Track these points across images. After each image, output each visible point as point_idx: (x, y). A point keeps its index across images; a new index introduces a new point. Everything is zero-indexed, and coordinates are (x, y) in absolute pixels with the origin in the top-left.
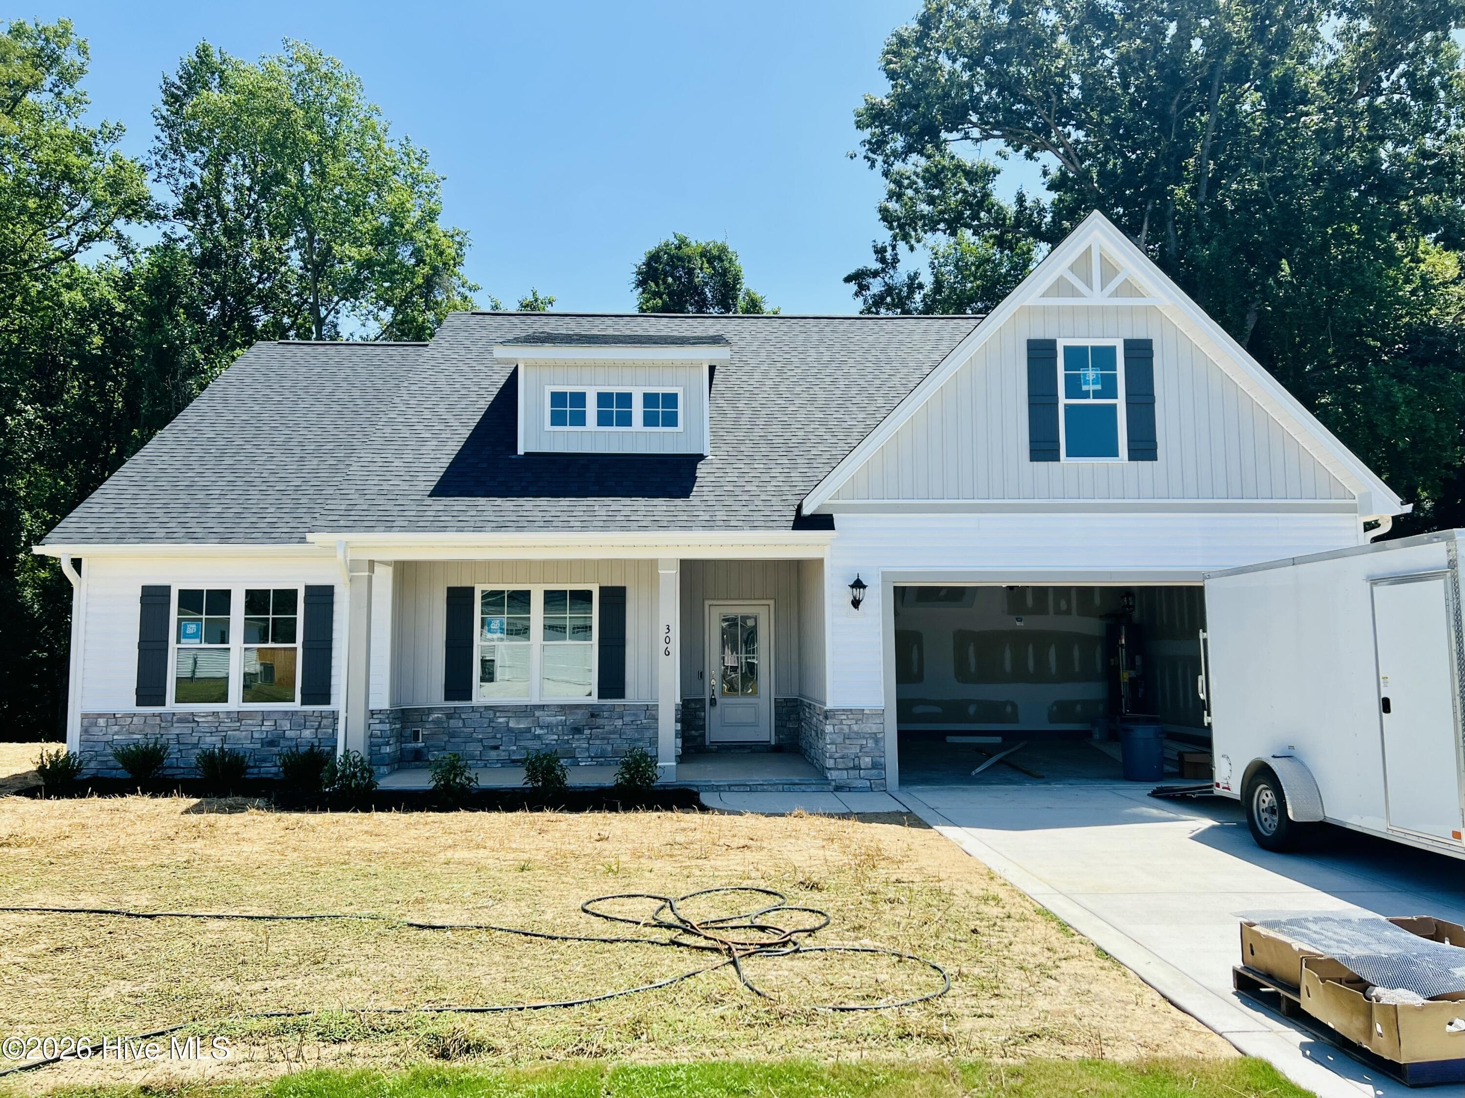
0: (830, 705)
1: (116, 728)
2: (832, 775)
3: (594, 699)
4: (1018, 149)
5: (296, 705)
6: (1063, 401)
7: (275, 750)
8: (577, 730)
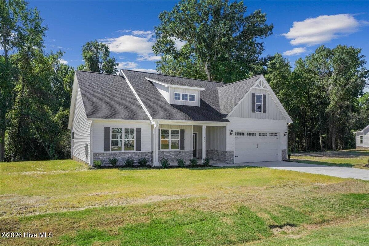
0: (227, 150)
1: (100, 156)
2: (227, 161)
3: (180, 150)
4: (178, 38)
5: (135, 151)
6: (256, 103)
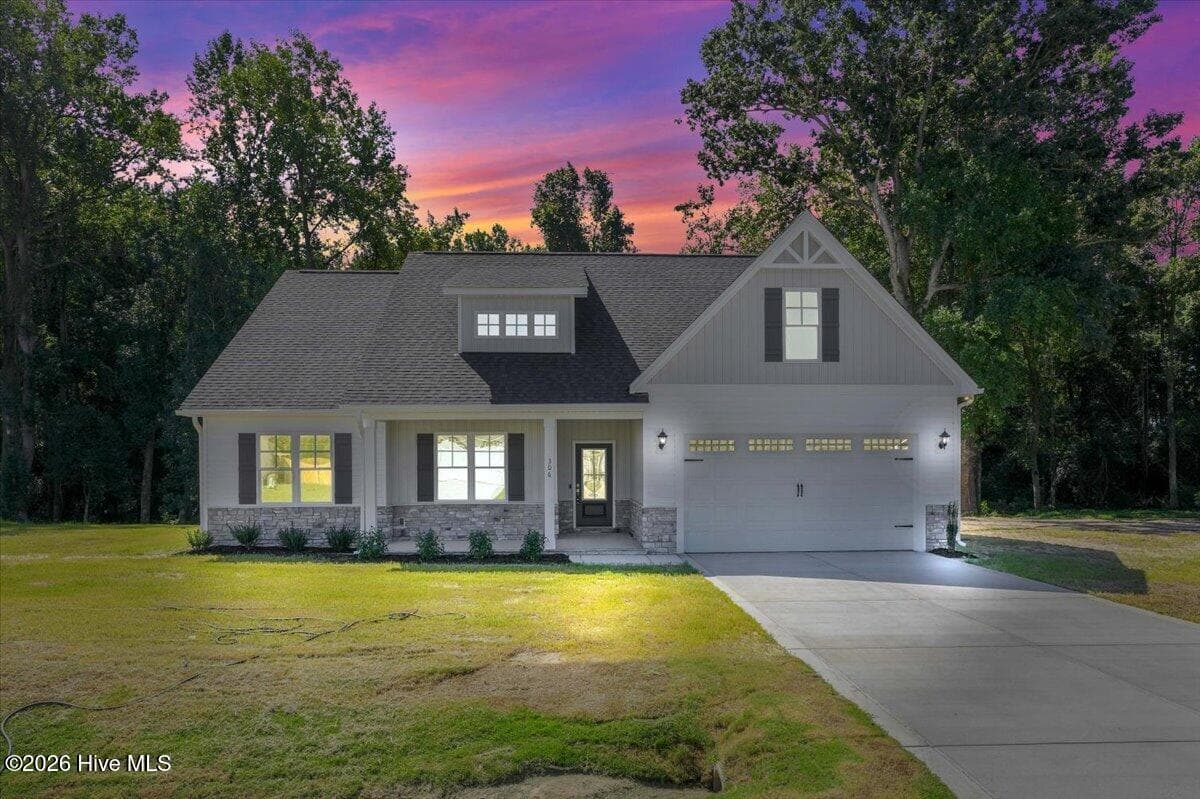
0: (645, 506)
1: (228, 517)
2: (646, 545)
3: (507, 502)
5: (333, 504)
7: (322, 530)
8: (496, 519)
